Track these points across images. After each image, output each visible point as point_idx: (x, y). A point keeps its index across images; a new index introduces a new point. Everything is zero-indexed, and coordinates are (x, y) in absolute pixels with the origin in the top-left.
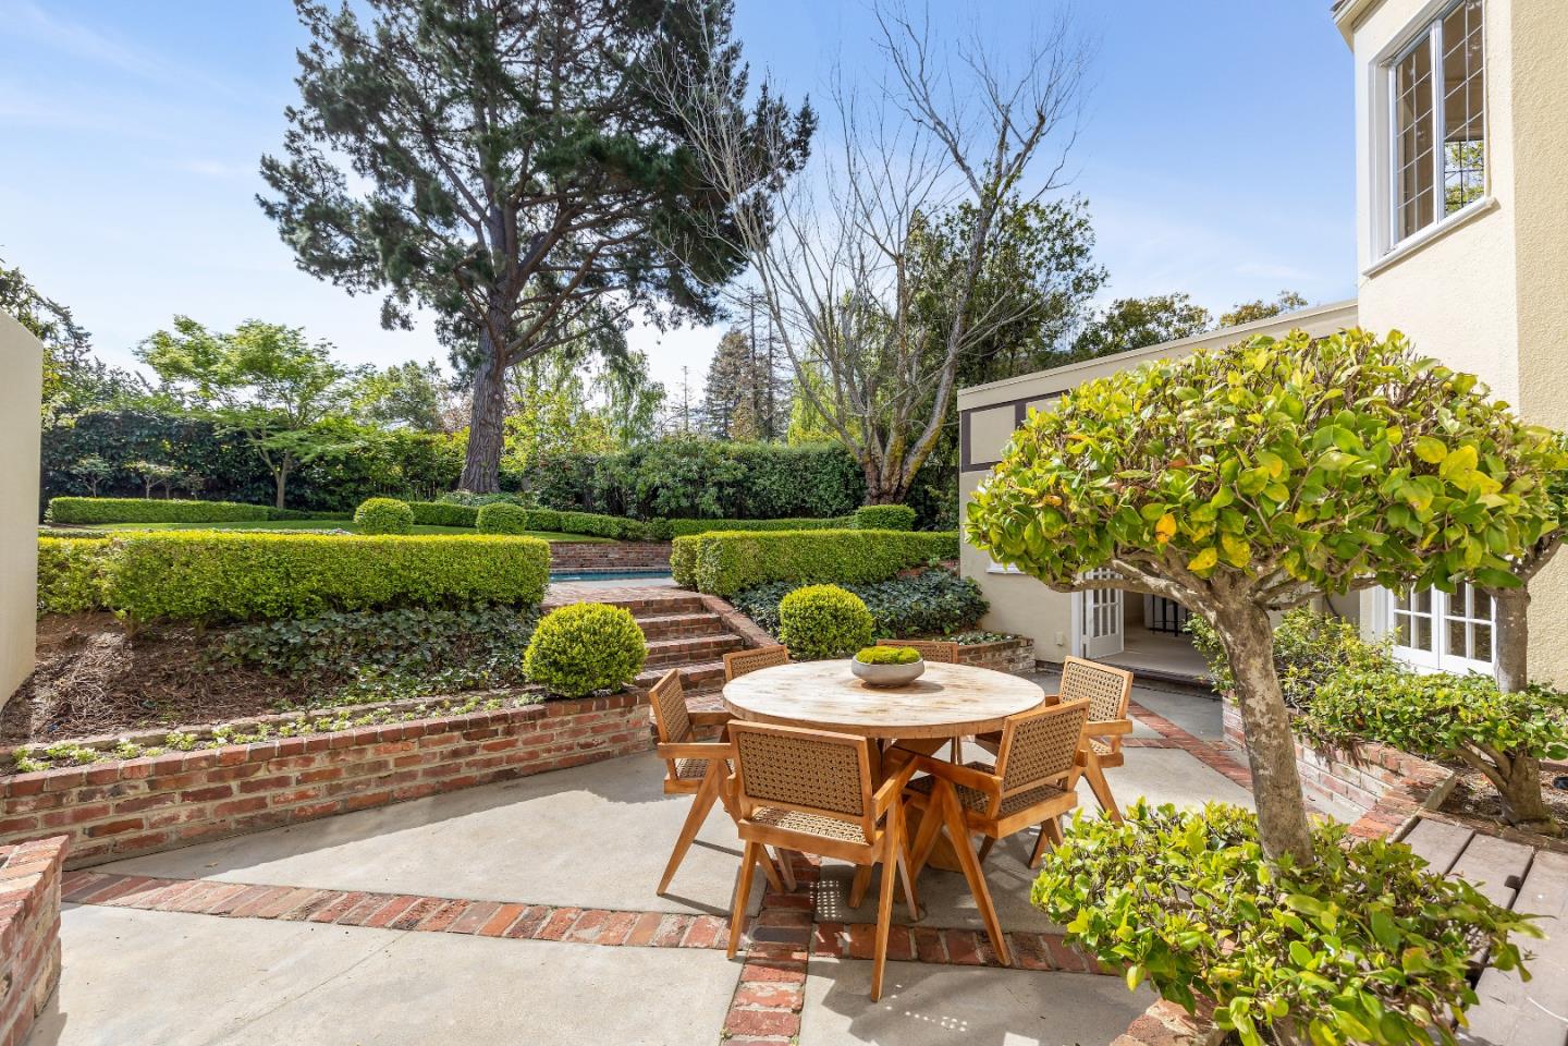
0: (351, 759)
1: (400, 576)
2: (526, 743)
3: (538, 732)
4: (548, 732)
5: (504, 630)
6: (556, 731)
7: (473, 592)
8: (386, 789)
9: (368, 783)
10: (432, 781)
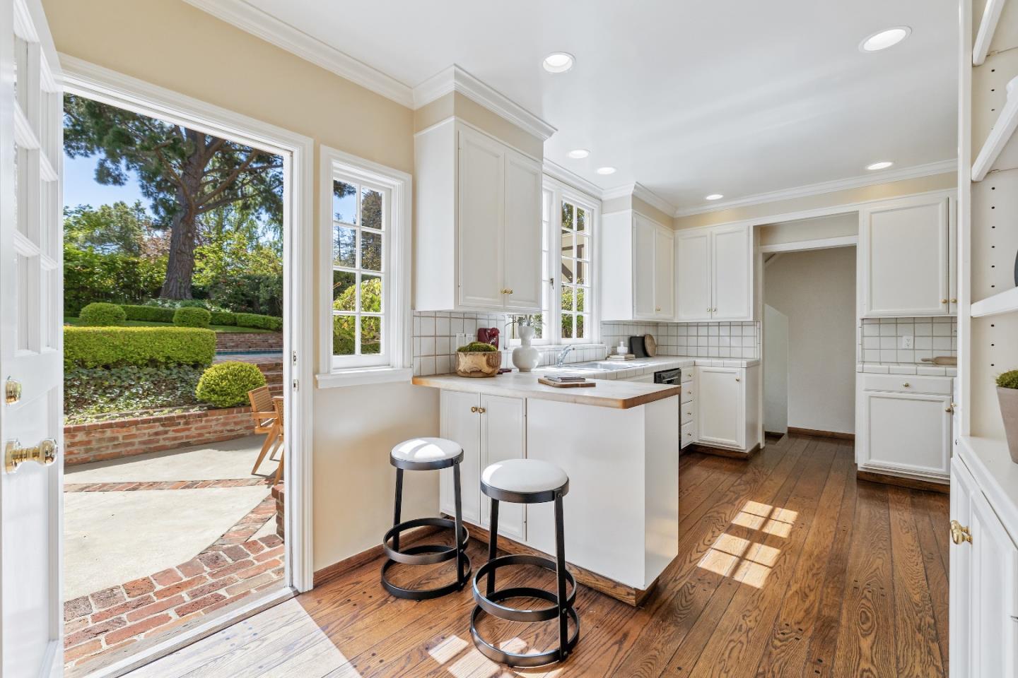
0: (98, 435)
1: (122, 349)
2: (196, 429)
3: (203, 423)
4: (209, 424)
5: (186, 378)
6: (213, 423)
7: (168, 358)
8: (118, 450)
9: (107, 448)
10: (143, 447)
